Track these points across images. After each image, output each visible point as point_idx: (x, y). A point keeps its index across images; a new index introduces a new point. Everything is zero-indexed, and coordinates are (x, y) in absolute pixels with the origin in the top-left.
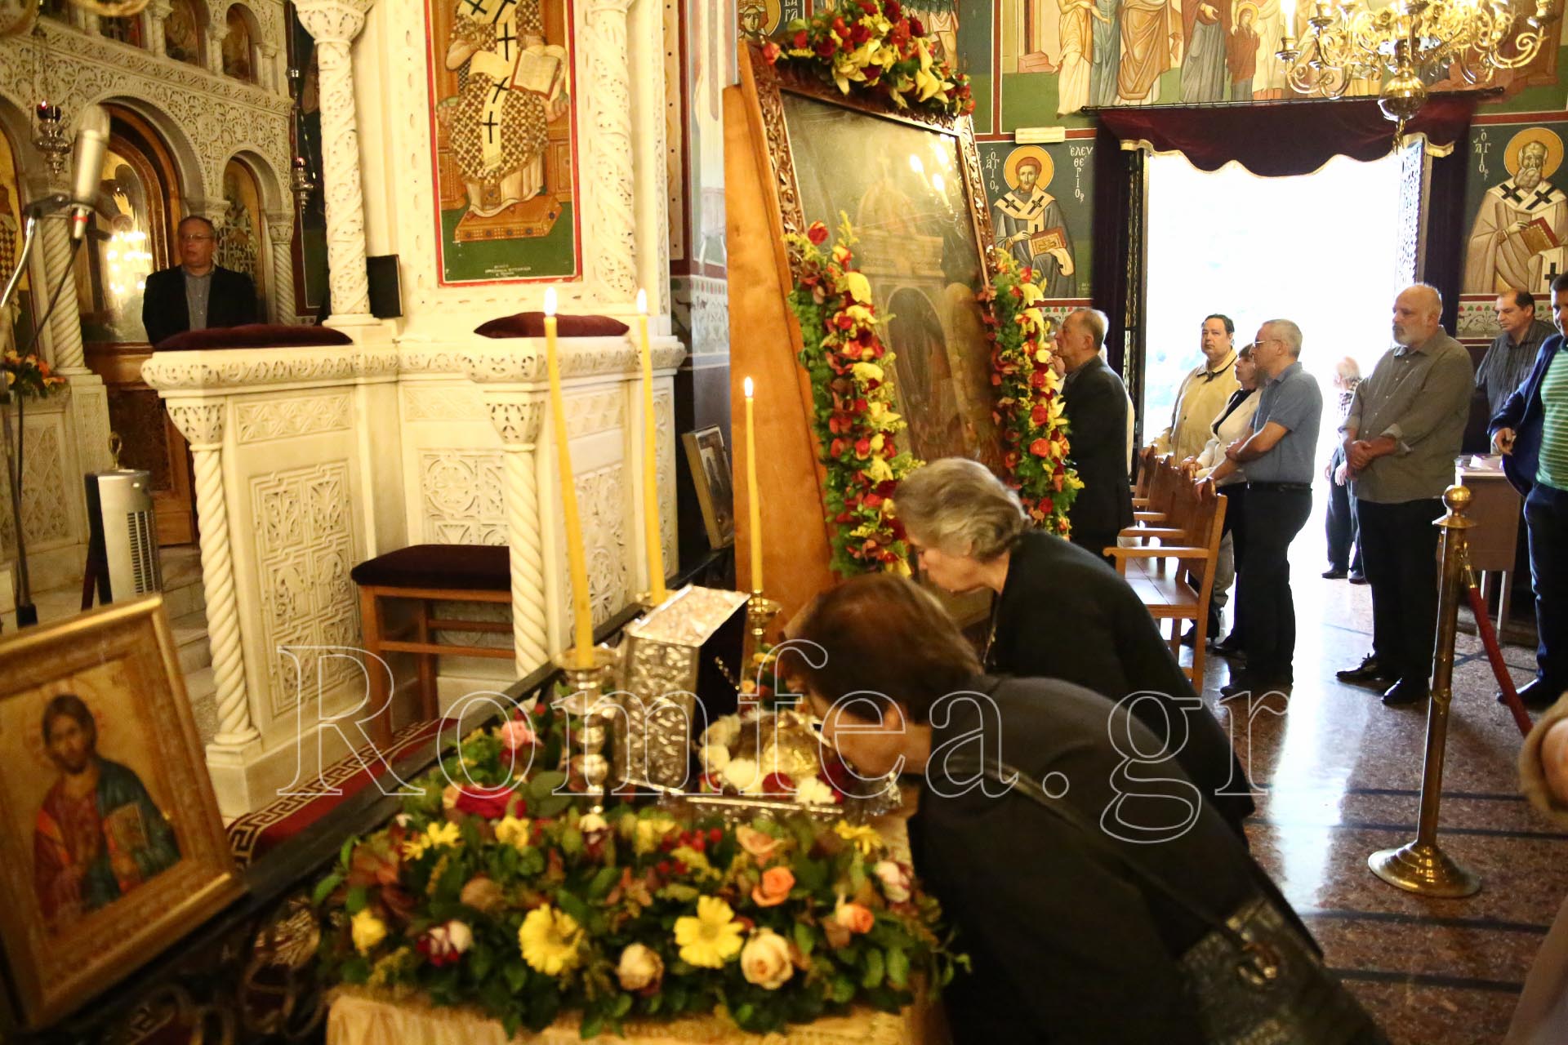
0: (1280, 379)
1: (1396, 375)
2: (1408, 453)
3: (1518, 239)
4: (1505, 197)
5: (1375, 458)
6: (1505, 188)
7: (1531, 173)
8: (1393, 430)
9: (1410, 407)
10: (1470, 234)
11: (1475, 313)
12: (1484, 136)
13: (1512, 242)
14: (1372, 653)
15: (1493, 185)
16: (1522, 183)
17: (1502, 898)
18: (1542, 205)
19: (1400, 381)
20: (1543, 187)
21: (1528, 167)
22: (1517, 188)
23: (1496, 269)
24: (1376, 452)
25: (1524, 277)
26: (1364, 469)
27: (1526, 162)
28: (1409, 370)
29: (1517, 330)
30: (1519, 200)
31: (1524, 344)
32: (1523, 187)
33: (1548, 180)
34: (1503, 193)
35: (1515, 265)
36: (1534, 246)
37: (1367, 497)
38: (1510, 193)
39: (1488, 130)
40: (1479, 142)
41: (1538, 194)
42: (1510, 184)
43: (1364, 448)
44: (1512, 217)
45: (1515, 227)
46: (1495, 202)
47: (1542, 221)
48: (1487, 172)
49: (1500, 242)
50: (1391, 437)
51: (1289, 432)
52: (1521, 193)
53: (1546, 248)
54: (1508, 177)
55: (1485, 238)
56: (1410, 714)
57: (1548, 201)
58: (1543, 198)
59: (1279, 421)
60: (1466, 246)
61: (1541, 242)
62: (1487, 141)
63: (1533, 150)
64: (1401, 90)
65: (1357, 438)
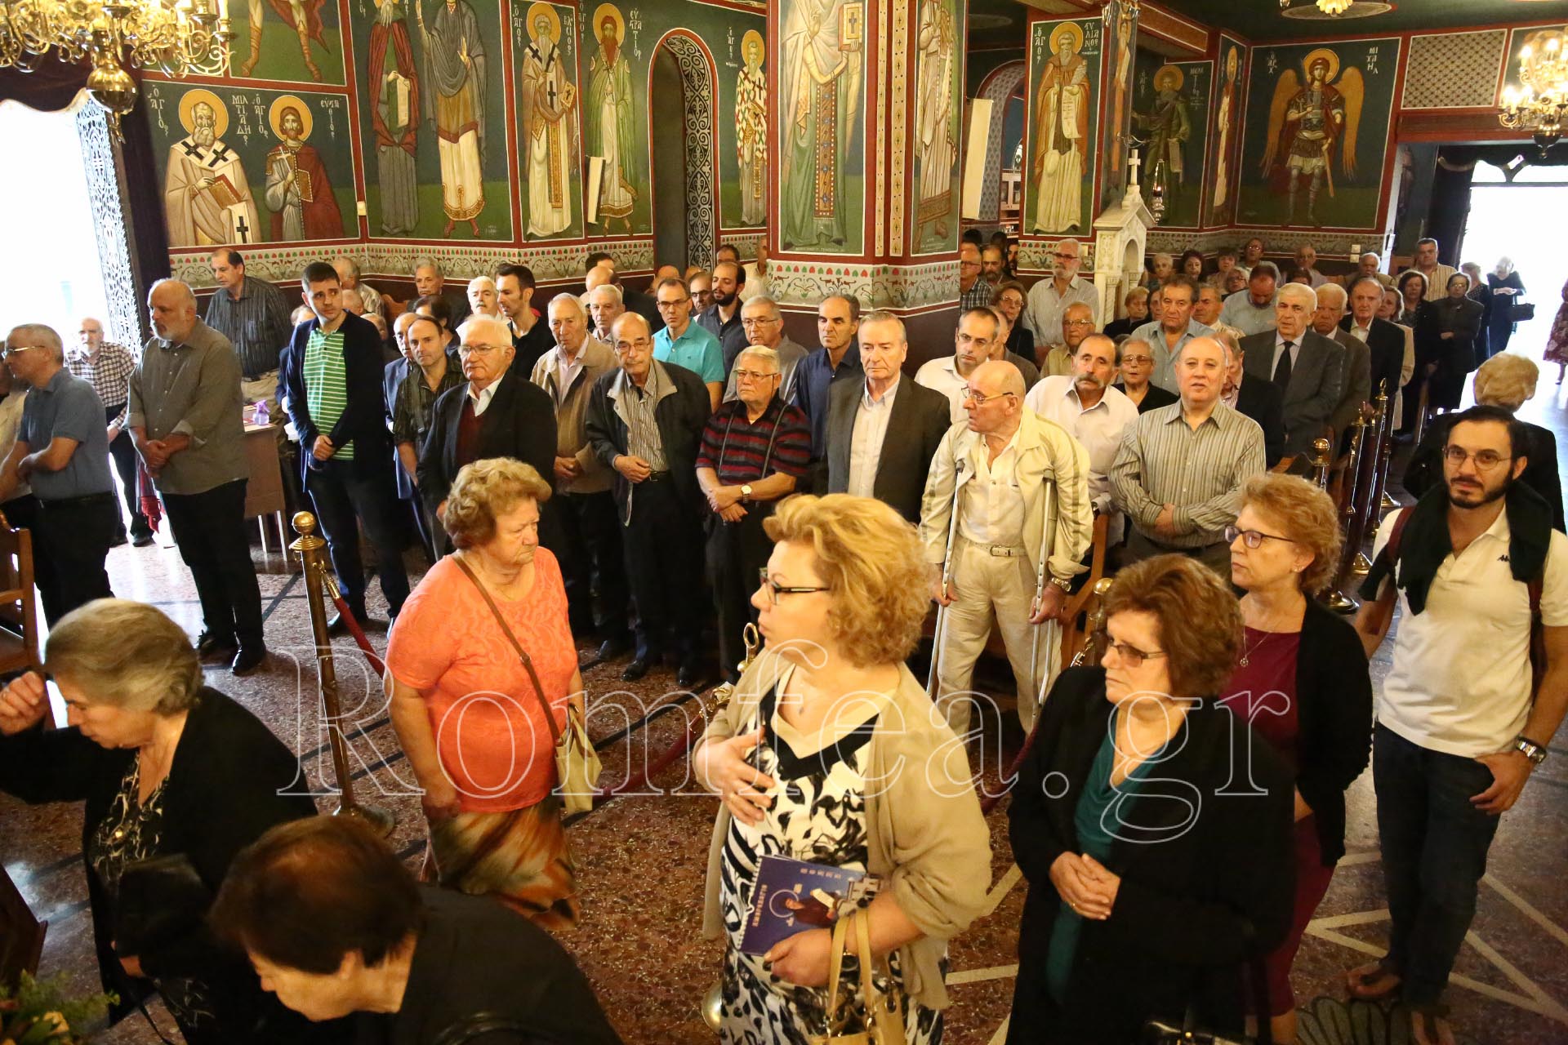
0: (50, 389)
1: (168, 369)
2: (203, 446)
3: (206, 193)
4: (188, 154)
5: (172, 455)
6: (185, 144)
7: (206, 132)
8: (182, 427)
9: (192, 402)
10: (164, 189)
11: (185, 265)
12: (156, 91)
13: (203, 196)
14: (205, 629)
15: (176, 141)
16: (200, 141)
17: (411, 821)
18: (221, 162)
19: (175, 374)
20: (219, 146)
21: (201, 126)
22: (197, 146)
23: (195, 223)
24: (170, 450)
25: (219, 229)
26: (162, 467)
27: (199, 121)
28: (181, 361)
29: (234, 286)
30: (201, 157)
31: (242, 299)
32: (201, 145)
33: (222, 140)
34: (186, 150)
35: (210, 219)
36: (222, 202)
37: (172, 491)
38: (192, 150)
39: (160, 87)
40: (154, 97)
41: (215, 152)
42: (189, 141)
43: (159, 447)
44: (198, 173)
45: (202, 183)
46: (180, 158)
47: (223, 177)
48: (166, 128)
49: (193, 197)
50: (184, 435)
51: (80, 444)
52: (200, 150)
53: (232, 203)
54: (187, 135)
55: (177, 193)
56: (262, 677)
57: (225, 160)
58: (220, 156)
59: (66, 435)
60: (164, 200)
61: (227, 197)
62: (160, 97)
63: (202, 110)
64: (109, 83)
65: (148, 438)
